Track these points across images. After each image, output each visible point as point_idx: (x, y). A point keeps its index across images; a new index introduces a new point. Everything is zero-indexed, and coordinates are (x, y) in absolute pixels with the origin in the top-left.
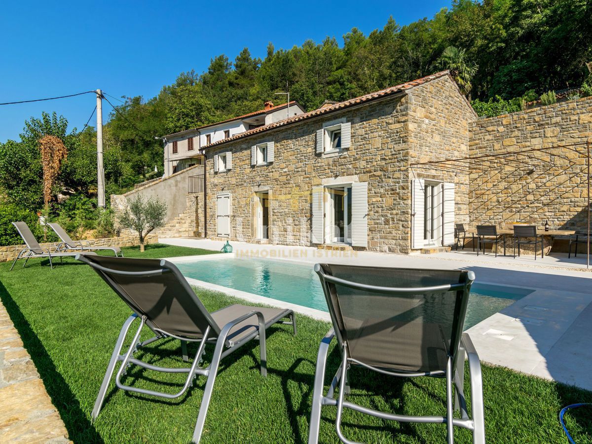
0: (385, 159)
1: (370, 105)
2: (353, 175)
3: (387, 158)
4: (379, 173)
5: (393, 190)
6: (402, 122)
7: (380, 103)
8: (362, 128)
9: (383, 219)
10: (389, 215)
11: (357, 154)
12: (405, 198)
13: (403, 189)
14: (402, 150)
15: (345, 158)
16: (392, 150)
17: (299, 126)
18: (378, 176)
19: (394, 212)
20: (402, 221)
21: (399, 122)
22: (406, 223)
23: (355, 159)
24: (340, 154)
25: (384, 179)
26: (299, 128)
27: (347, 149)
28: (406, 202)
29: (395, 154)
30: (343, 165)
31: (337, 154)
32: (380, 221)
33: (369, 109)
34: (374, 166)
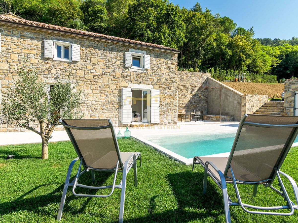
0: (167, 80)
1: (160, 51)
2: (150, 84)
3: (168, 80)
4: (164, 86)
5: (171, 95)
6: (175, 65)
7: (165, 52)
8: (156, 61)
9: (166, 108)
10: (169, 107)
11: (152, 74)
12: (176, 99)
13: (175, 95)
14: (175, 78)
15: (145, 74)
16: (170, 76)
17: (108, 43)
18: (164, 88)
19: (171, 105)
20: (174, 110)
21: (174, 64)
22: (176, 111)
23: (151, 76)
24: (142, 71)
25: (166, 90)
26: (108, 44)
27: (147, 70)
28: (176, 101)
29: (172, 79)
30: (144, 78)
31: (140, 71)
32: (164, 110)
33: (159, 52)
34: (162, 82)
